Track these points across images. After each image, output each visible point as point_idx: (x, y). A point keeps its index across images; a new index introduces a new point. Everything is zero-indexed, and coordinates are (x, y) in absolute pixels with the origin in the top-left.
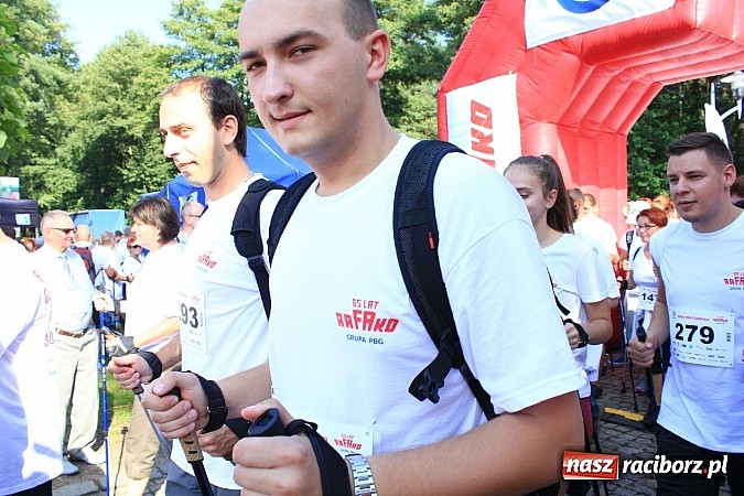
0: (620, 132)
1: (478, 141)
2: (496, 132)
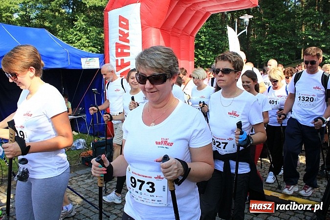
0: (191, 35)
1: (122, 36)
2: (130, 31)
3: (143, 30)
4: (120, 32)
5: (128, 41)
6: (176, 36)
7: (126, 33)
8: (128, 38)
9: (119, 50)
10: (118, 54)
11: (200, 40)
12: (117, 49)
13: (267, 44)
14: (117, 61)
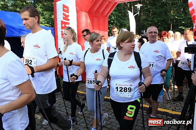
0: (106, 16)
1: (65, 17)
2: (70, 14)
3: (77, 13)
4: (64, 14)
5: (68, 20)
6: (97, 17)
7: (67, 15)
8: (68, 18)
9: (63, 25)
10: (62, 28)
11: (111, 19)
12: (62, 25)
13: (151, 21)
14: (62, 31)
